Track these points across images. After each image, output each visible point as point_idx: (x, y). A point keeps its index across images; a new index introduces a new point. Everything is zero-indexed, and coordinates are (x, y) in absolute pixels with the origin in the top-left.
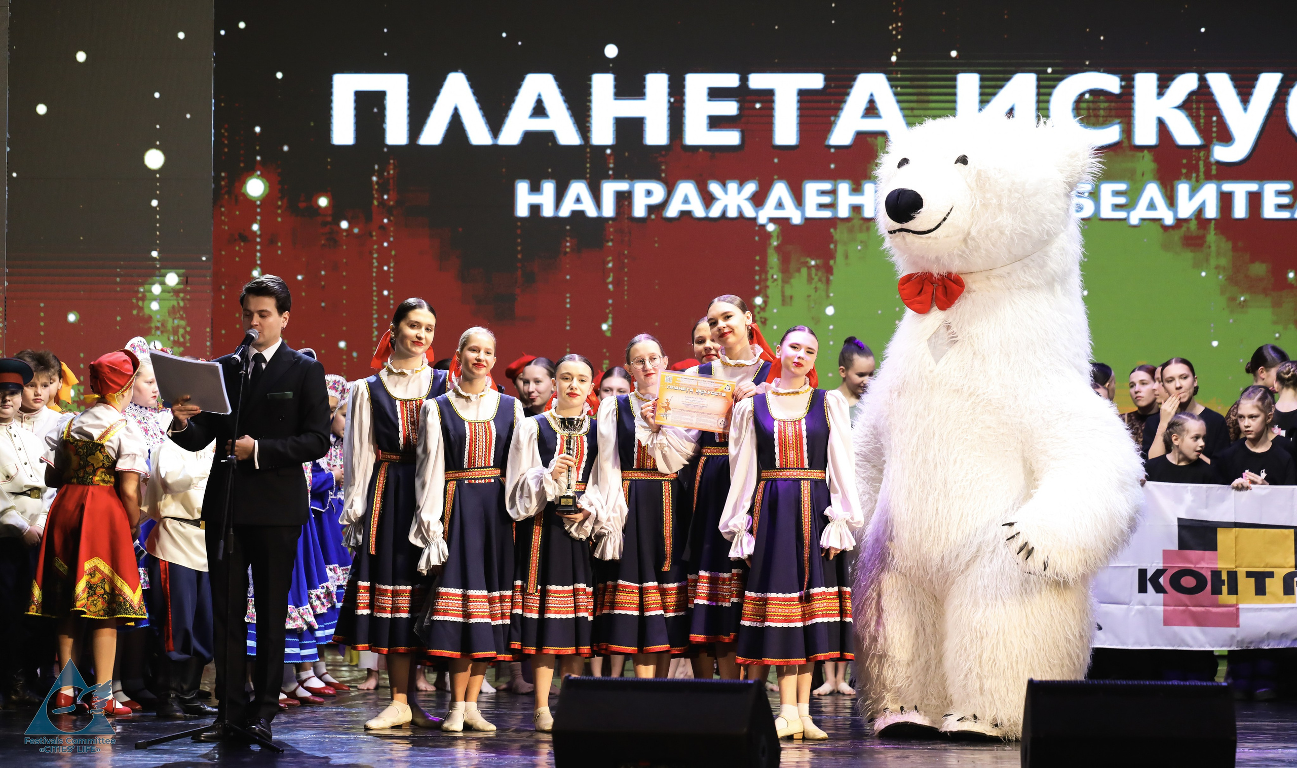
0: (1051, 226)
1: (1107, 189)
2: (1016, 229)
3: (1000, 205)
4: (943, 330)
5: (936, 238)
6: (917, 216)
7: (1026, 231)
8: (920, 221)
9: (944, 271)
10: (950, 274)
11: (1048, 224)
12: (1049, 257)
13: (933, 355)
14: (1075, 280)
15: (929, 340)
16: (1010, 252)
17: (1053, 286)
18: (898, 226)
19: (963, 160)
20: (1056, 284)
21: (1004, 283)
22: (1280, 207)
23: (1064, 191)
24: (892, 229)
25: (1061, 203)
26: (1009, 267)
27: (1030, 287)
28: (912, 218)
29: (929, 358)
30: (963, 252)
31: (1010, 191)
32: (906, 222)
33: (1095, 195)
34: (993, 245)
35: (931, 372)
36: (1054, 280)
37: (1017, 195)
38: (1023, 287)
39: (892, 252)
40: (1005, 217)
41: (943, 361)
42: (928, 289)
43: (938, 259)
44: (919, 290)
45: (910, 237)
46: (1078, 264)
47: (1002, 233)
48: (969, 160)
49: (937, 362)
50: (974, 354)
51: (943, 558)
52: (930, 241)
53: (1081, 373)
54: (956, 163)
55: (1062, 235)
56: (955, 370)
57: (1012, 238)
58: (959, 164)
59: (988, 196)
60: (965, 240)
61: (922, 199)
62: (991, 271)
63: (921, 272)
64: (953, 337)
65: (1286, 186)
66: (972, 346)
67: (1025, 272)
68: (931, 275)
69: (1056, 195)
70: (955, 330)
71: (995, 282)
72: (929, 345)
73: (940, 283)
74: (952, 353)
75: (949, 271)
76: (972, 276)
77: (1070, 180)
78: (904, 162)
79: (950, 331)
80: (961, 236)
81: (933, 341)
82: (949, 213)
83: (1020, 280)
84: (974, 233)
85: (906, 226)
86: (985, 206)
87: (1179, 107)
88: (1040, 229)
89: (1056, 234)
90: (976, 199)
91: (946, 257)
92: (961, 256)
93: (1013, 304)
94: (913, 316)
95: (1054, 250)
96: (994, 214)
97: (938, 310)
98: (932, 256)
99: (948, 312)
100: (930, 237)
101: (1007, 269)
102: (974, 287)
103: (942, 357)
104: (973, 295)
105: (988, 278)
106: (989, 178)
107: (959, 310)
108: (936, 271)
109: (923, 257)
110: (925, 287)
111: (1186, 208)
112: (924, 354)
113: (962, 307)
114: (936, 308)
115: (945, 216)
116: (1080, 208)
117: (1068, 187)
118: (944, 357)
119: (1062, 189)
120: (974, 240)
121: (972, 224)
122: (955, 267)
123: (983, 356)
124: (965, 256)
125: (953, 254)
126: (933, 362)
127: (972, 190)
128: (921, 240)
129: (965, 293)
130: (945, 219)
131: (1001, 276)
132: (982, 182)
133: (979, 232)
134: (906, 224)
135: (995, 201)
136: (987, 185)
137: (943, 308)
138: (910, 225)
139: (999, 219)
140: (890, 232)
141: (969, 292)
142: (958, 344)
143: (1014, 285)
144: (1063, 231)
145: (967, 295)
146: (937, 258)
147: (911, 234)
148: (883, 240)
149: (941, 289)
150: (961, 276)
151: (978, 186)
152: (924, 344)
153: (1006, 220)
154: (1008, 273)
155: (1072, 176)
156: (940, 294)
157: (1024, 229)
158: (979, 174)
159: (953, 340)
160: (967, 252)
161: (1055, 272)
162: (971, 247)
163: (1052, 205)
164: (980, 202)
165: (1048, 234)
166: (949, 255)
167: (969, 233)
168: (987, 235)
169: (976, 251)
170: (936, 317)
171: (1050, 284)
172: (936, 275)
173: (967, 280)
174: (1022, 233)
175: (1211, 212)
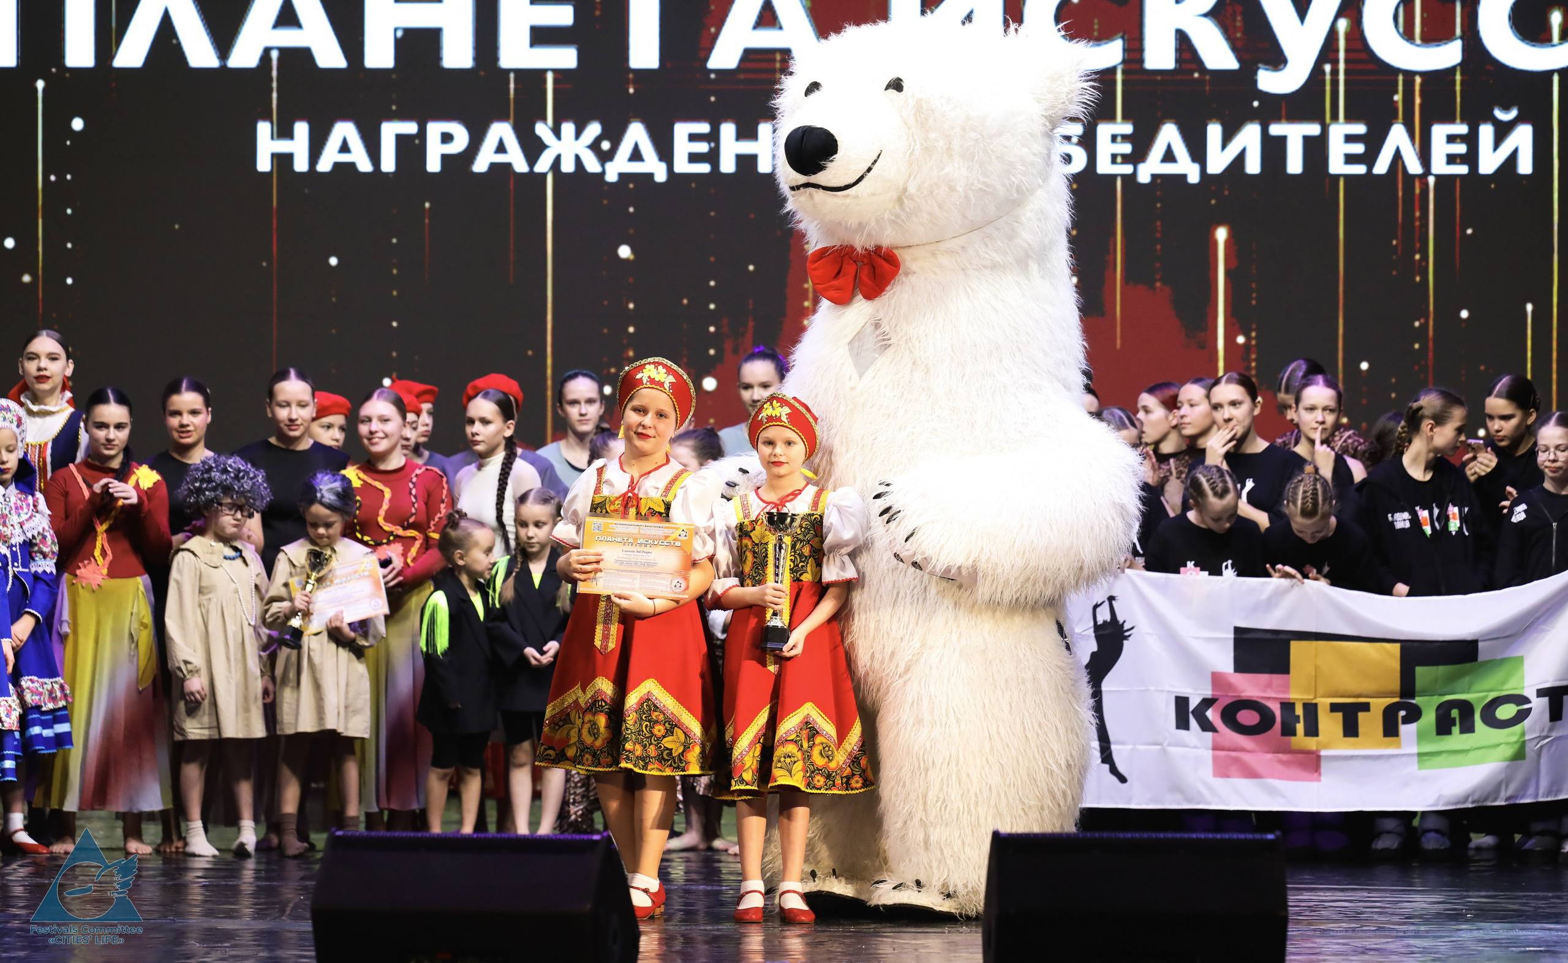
0: (1024, 179)
1: (1104, 131)
2: (972, 184)
3: (949, 149)
4: (870, 329)
5: (857, 197)
6: (829, 165)
7: (987, 186)
8: (834, 172)
9: (871, 245)
10: (878, 248)
11: (1019, 176)
12: (1021, 224)
13: (856, 365)
14: (1061, 256)
15: (850, 343)
16: (964, 217)
17: (1027, 265)
18: (802, 179)
19: (896, 85)
20: (1030, 263)
21: (956, 261)
22: (1350, 159)
23: (1042, 129)
24: (794, 184)
25: (1038, 147)
26: (962, 238)
27: (994, 266)
28: (821, 168)
29: (850, 369)
30: (898, 216)
31: (963, 129)
32: (814, 173)
33: (1088, 141)
34: (940, 207)
35: (852, 389)
36: (1028, 256)
37: (973, 135)
38: (985, 267)
39: (797, 217)
40: (956, 166)
41: (869, 374)
42: (850, 269)
43: (861, 226)
44: (835, 272)
45: (819, 194)
46: (1065, 233)
47: (952, 189)
48: (905, 85)
49: (861, 375)
50: (914, 363)
51: (872, 657)
52: (848, 201)
53: (1068, 388)
54: (886, 89)
55: (1039, 192)
56: (886, 386)
57: (966, 197)
58: (892, 92)
59: (932, 136)
60: (900, 200)
61: (836, 141)
62: (939, 244)
63: (839, 245)
64: (884, 340)
65: (1360, 129)
66: (911, 352)
67: (986, 245)
68: (852, 249)
69: (1031, 134)
70: (887, 329)
71: (944, 260)
72: (851, 350)
73: (866, 261)
74: (883, 363)
75: (878, 243)
76: (911, 250)
77: (1050, 112)
78: (814, 87)
79: (878, 332)
80: (893, 195)
81: (856, 344)
82: (875, 161)
83: (979, 256)
84: (912, 190)
85: (813, 179)
86: (928, 150)
87: (1206, 15)
88: (1007, 182)
89: (1032, 192)
90: (915, 141)
91: (873, 224)
92: (894, 222)
93: (970, 291)
94: (829, 308)
95: (1028, 213)
96: (941, 161)
97: (864, 300)
98: (853, 222)
99: (878, 302)
100: (848, 196)
101: (960, 241)
102: (914, 267)
103: (868, 368)
104: (913, 278)
105: (934, 255)
106: (933, 111)
107: (893, 301)
108: (860, 243)
109: (840, 224)
110: (844, 265)
111: (1218, 161)
112: (843, 364)
113: (897, 294)
114: (860, 297)
115: (869, 164)
116: (1068, 159)
117: (1048, 124)
118: (872, 369)
119: (1039, 125)
120: (912, 199)
121: (910, 176)
122: (888, 238)
123: (926, 366)
124: (899, 221)
125: (883, 219)
126: (855, 375)
127: (909, 128)
128: (836, 200)
129: (901, 277)
130: (869, 170)
131: (952, 252)
132: (922, 116)
133: (919, 189)
134: (813, 177)
135: (941, 143)
136: (931, 120)
137: (869, 296)
138: (820, 178)
139: (947, 170)
140: (793, 188)
141: (907, 274)
142: (891, 350)
143: (970, 263)
144: (1040, 186)
145: (904, 279)
146: (860, 224)
147: (821, 191)
148: (785, 200)
149: (866, 270)
150: (895, 251)
151: (917, 121)
152: (844, 350)
153: (958, 171)
154: (963, 248)
155: (1053, 107)
156: (865, 279)
157: (985, 183)
158: (919, 106)
159: (885, 344)
160: (903, 217)
161: (1029, 244)
162: (908, 210)
163: (1025, 150)
164: (922, 144)
165: (1019, 190)
166: (877, 221)
167: (905, 190)
168: (932, 192)
169: (916, 216)
170: (861, 309)
171: (1022, 264)
172: (859, 249)
173: (904, 256)
174: (981, 189)
175: (1253, 166)
